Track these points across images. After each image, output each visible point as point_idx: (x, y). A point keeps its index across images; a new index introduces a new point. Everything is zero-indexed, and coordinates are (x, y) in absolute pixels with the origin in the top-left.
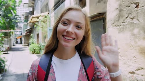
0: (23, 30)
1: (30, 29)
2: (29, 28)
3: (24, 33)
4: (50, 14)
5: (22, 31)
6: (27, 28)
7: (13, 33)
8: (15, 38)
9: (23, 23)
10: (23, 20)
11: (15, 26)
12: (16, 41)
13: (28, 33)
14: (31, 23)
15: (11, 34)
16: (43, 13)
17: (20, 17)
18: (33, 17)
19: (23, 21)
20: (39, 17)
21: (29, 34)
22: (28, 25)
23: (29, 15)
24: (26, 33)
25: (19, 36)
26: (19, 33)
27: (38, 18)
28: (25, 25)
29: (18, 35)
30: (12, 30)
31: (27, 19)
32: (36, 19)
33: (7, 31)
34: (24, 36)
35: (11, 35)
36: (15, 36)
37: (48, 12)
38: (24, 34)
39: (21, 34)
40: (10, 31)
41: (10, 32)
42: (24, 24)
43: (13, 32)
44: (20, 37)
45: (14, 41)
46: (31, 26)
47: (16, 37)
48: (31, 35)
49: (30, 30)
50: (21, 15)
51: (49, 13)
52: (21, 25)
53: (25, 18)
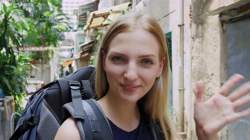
0: (75, 47)
1: (90, 43)
2: (87, 41)
3: (76, 54)
4: (133, 6)
5: (73, 49)
6: (84, 43)
7: (53, 53)
8: (58, 65)
9: (76, 31)
10: (77, 23)
11: (58, 38)
12: (60, 72)
13: (86, 54)
14: (92, 30)
15: (50, 56)
16: (117, 5)
17: (69, 17)
18: (95, 16)
19: (75, 27)
20: (108, 14)
21: (88, 56)
22: (86, 36)
23: (88, 12)
24: (82, 54)
25: (68, 61)
26: (66, 54)
27: (105, 16)
28: (79, 35)
29: (64, 58)
30: (51, 48)
31: (83, 19)
32: (102, 19)
33: (41, 49)
34: (76, 59)
35: (49, 59)
36: (59, 61)
37: (129, 3)
38: (77, 56)
39: (72, 57)
40: (46, 49)
41: (47, 52)
42: (77, 33)
43: (54, 51)
44: (69, 63)
45: (57, 73)
46: (91, 37)
47: (61, 63)
48: (91, 59)
49: (91, 45)
50: (72, 13)
51: (130, 5)
52: (70, 35)
53: (80, 20)
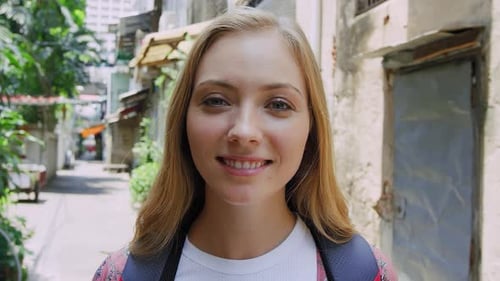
0: (108, 98)
1: (139, 94)
2: (134, 88)
3: (112, 112)
5: (105, 102)
6: (127, 91)
7: (64, 110)
8: (73, 134)
9: (111, 66)
10: (114, 51)
11: (77, 80)
12: (76, 149)
13: (132, 114)
14: (144, 69)
15: (59, 114)
16: (199, 21)
17: (99, 37)
18: (153, 43)
19: (111, 58)
20: (179, 40)
21: (134, 118)
22: (132, 76)
23: (139, 32)
24: (123, 113)
25: (93, 127)
26: (91, 111)
27: (173, 44)
28: (118, 75)
29: (85, 119)
30: (62, 99)
32: (168, 48)
33: (42, 101)
34: (111, 124)
35: (55, 121)
36: (76, 126)
38: (113, 117)
39: (102, 118)
40: (52, 100)
41: (53, 107)
42: (114, 70)
43: (68, 106)
44: (97, 130)
45: (71, 148)
46: (144, 80)
47: (80, 130)
48: (142, 124)
49: (142, 97)
50: (106, 29)
52: (102, 74)
53: (121, 46)
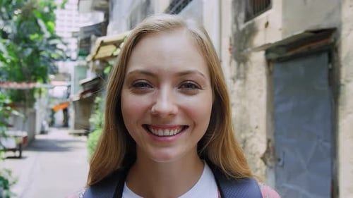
0: (72, 83)
1: (94, 80)
2: (90, 76)
3: (74, 93)
5: (70, 86)
6: (85, 78)
7: (40, 92)
8: (47, 109)
9: (74, 61)
10: (76, 50)
11: (49, 70)
12: (49, 119)
13: (89, 95)
14: (97, 62)
15: (36, 95)
17: (65, 41)
19: (74, 55)
20: (121, 42)
21: (90, 97)
22: (88, 68)
23: (93, 37)
24: (83, 94)
25: (61, 104)
27: (117, 44)
28: (79, 67)
29: (56, 98)
30: (39, 84)
31: (85, 46)
32: (113, 47)
33: (24, 86)
34: (74, 102)
35: (34, 100)
36: (49, 103)
38: (75, 97)
39: (68, 97)
40: (32, 85)
41: (32, 91)
42: (76, 64)
43: (43, 90)
44: (64, 106)
45: (45, 119)
46: (97, 70)
47: (53, 106)
48: (96, 101)
49: (96, 82)
50: (70, 35)
52: (68, 67)
53: (81, 46)
